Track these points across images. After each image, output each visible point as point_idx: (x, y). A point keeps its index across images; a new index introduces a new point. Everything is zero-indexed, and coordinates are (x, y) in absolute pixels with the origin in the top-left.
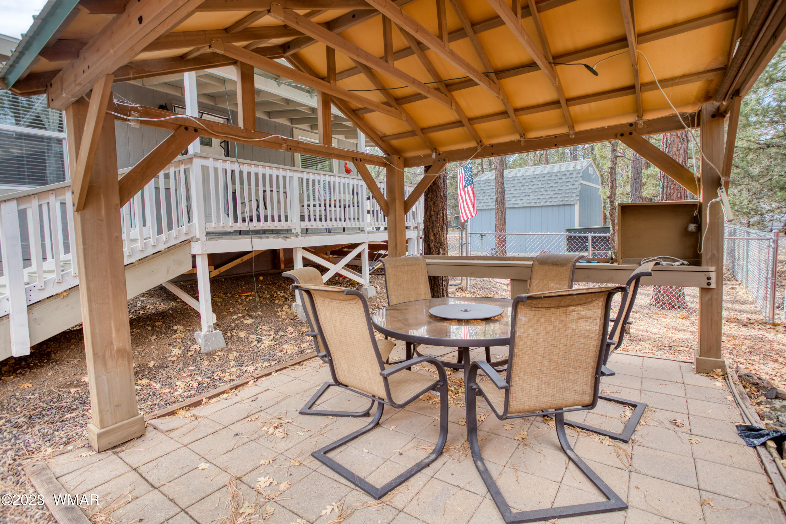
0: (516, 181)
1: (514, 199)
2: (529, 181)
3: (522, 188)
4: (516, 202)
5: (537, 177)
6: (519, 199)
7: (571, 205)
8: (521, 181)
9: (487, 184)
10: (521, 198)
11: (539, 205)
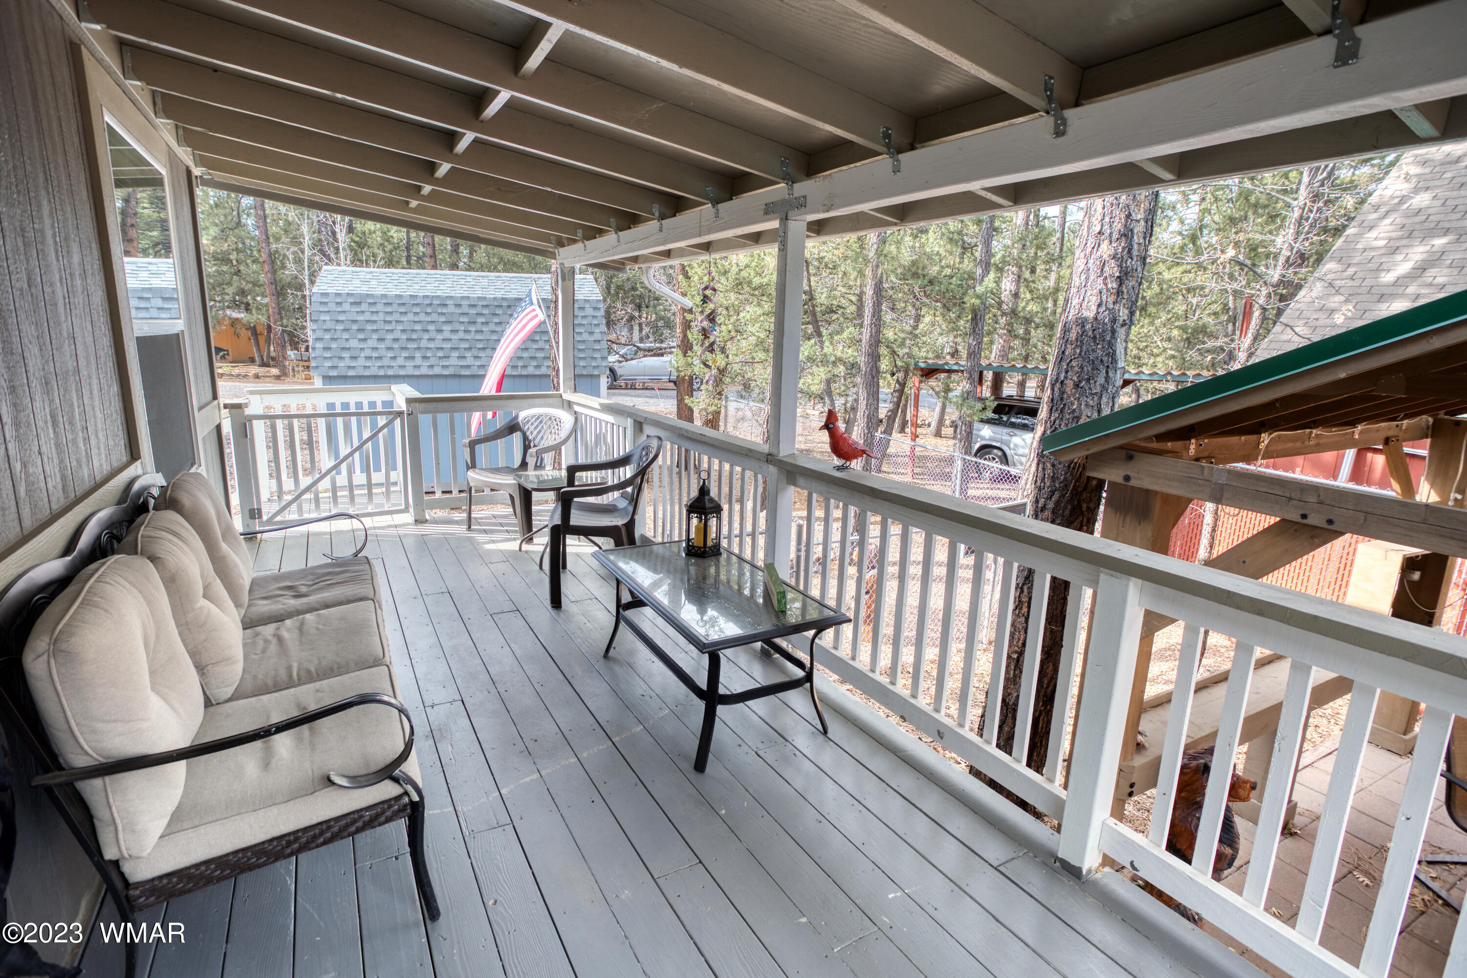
0: (451, 309)
1: (455, 354)
2: (486, 311)
3: (472, 328)
4: (464, 363)
5: (505, 304)
6: (468, 354)
7: (592, 376)
8: (465, 309)
9: (364, 307)
10: (475, 352)
11: (525, 373)
